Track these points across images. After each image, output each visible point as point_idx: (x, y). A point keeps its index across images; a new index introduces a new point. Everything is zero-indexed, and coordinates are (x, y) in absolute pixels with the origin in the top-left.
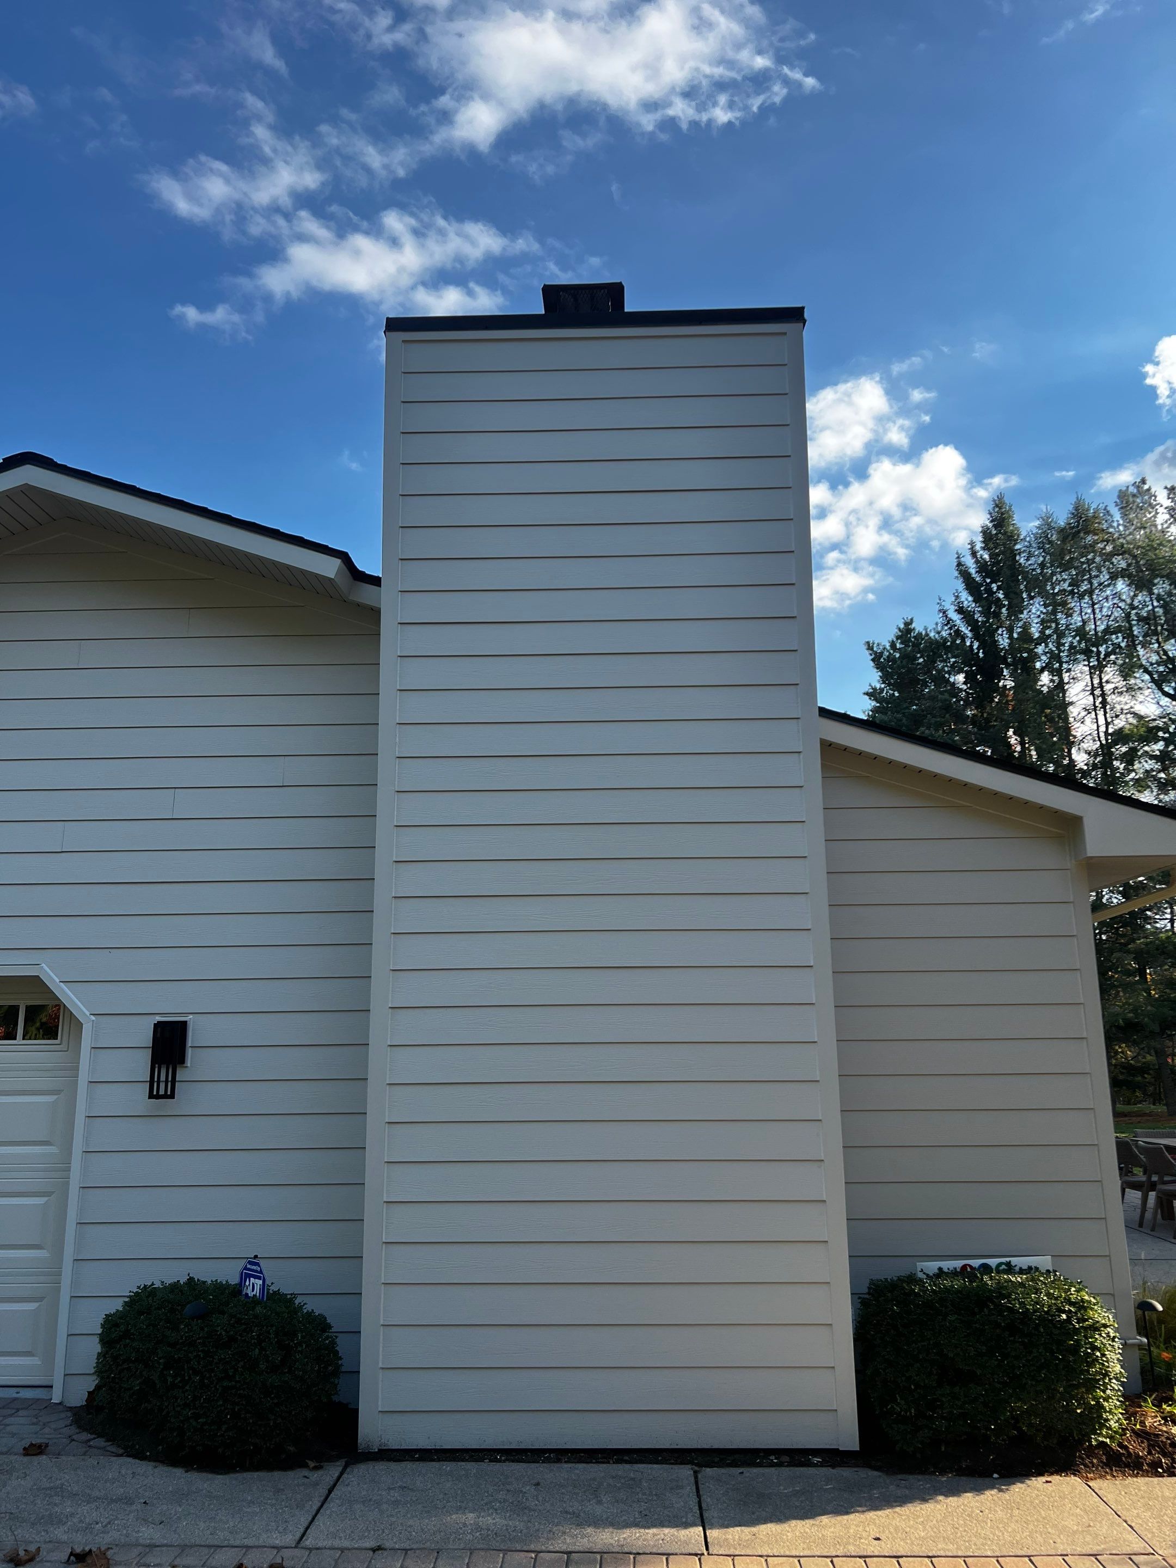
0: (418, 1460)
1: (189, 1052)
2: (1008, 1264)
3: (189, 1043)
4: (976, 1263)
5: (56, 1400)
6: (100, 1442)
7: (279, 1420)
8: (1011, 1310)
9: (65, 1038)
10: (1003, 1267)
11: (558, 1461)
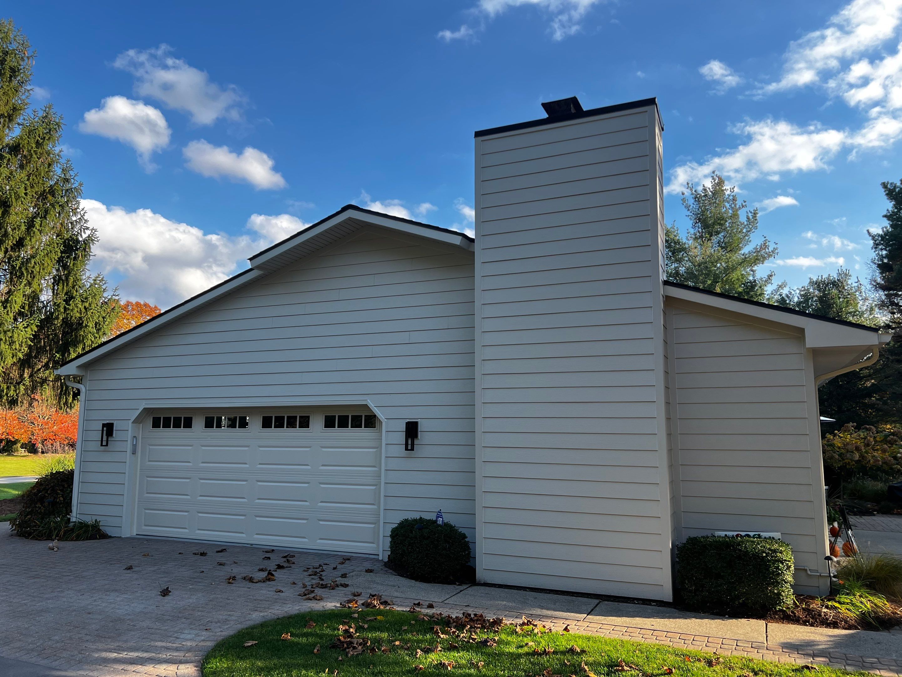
0: (497, 587)
1: (419, 434)
2: (759, 535)
3: (419, 430)
4: (743, 534)
5: (380, 559)
6: (391, 571)
7: (446, 567)
8: (740, 550)
9: (378, 428)
10: (757, 536)
11: (549, 593)
